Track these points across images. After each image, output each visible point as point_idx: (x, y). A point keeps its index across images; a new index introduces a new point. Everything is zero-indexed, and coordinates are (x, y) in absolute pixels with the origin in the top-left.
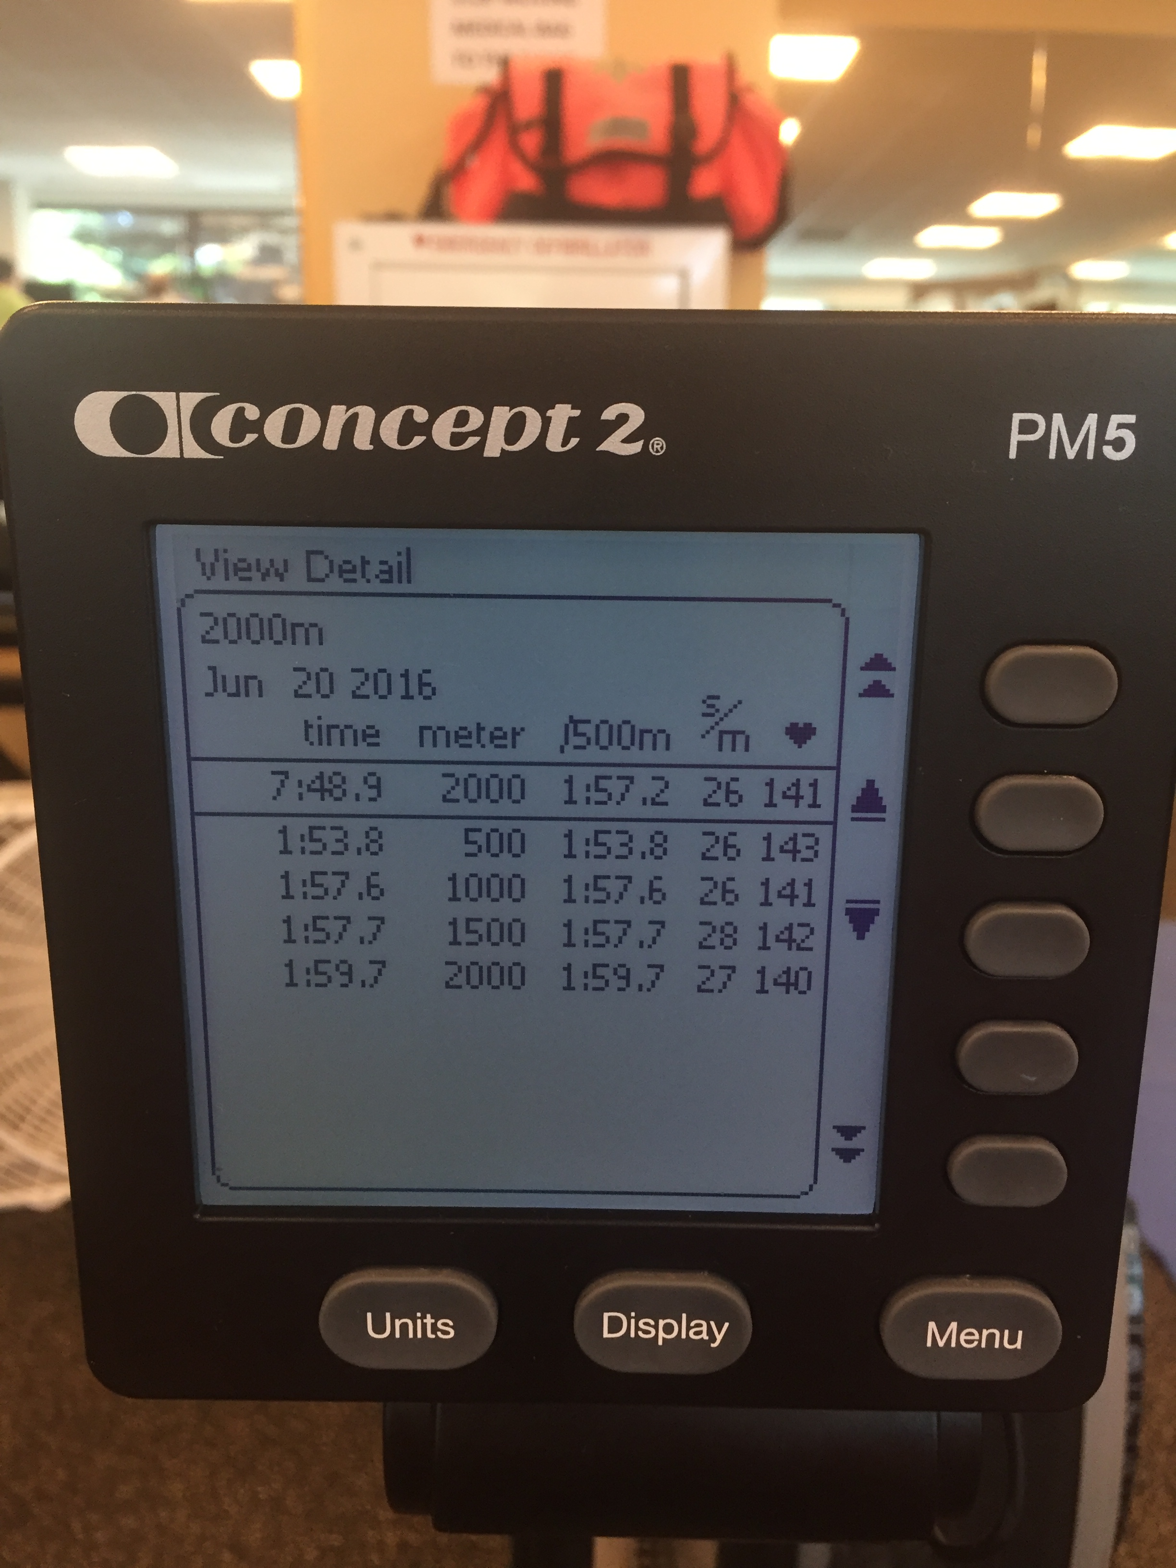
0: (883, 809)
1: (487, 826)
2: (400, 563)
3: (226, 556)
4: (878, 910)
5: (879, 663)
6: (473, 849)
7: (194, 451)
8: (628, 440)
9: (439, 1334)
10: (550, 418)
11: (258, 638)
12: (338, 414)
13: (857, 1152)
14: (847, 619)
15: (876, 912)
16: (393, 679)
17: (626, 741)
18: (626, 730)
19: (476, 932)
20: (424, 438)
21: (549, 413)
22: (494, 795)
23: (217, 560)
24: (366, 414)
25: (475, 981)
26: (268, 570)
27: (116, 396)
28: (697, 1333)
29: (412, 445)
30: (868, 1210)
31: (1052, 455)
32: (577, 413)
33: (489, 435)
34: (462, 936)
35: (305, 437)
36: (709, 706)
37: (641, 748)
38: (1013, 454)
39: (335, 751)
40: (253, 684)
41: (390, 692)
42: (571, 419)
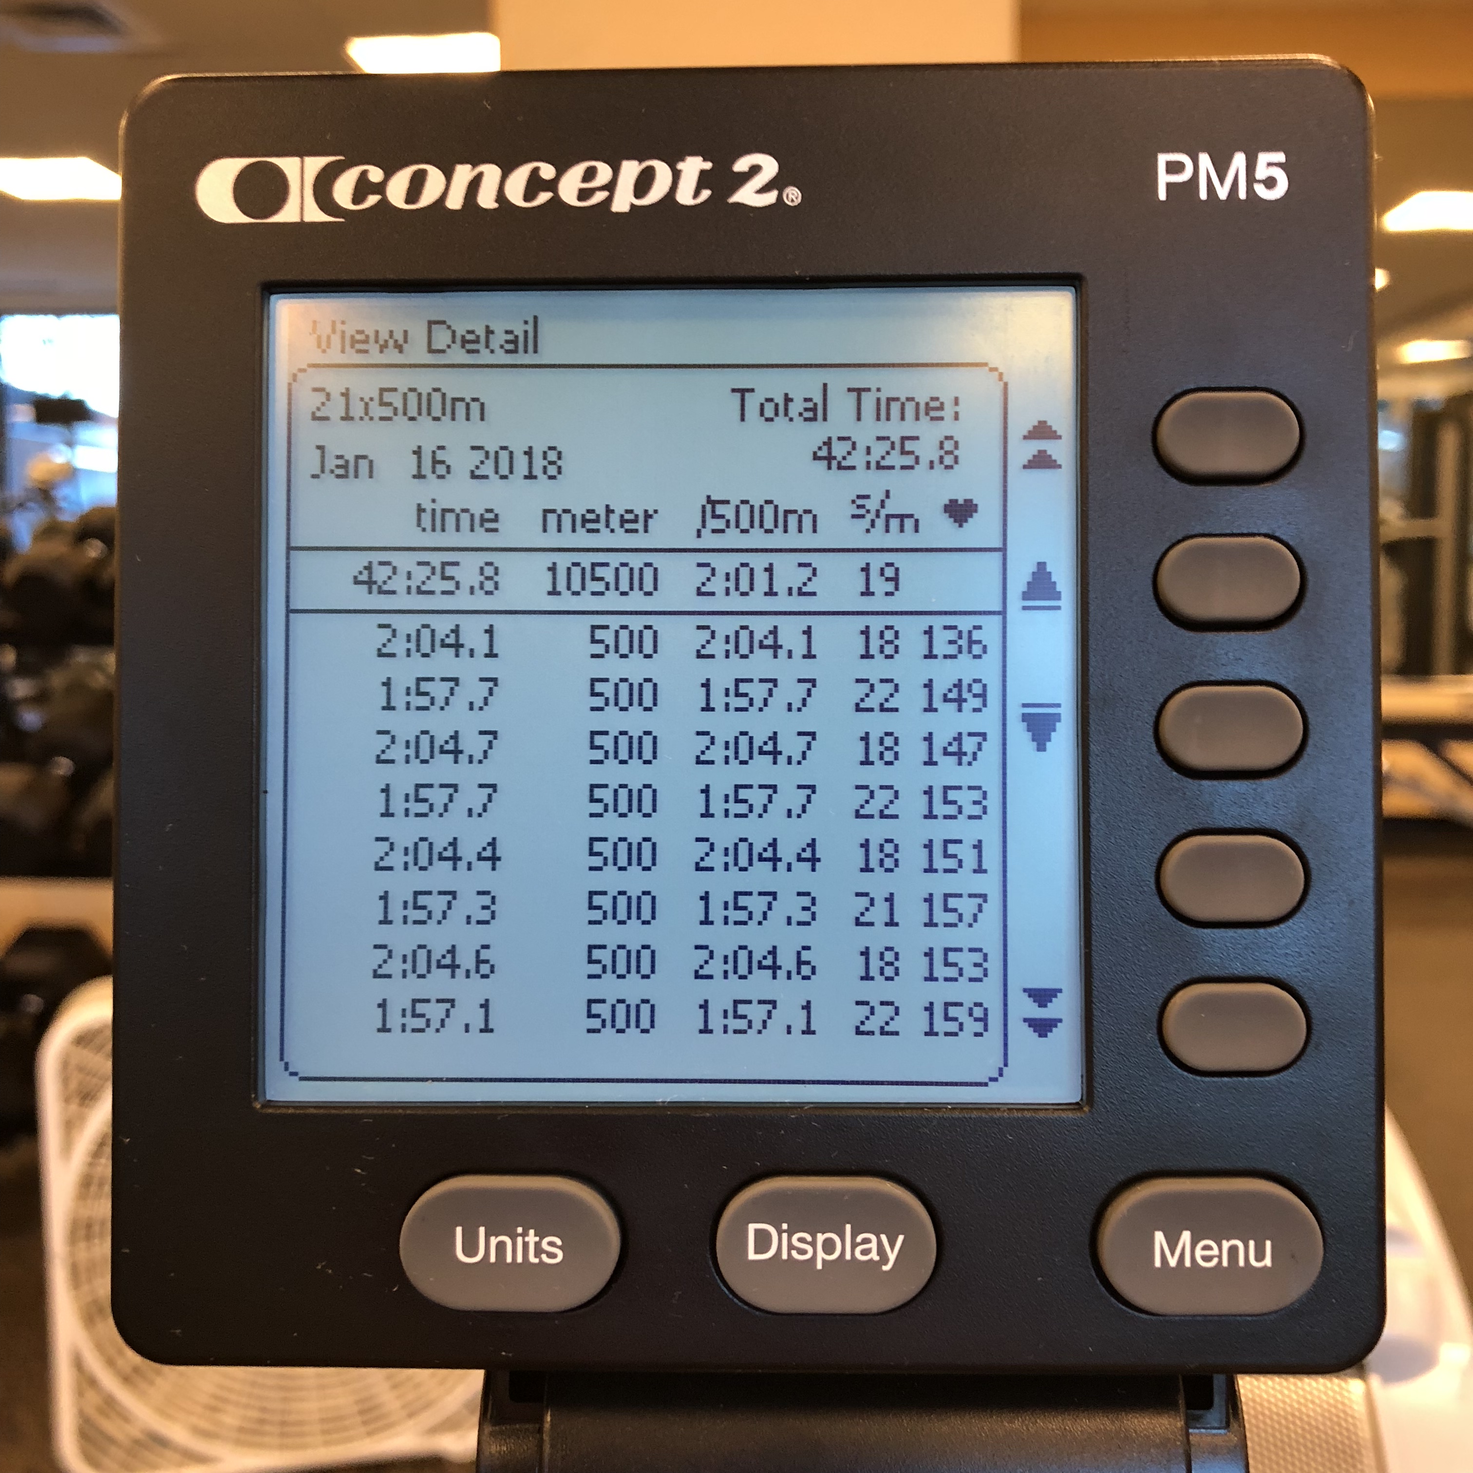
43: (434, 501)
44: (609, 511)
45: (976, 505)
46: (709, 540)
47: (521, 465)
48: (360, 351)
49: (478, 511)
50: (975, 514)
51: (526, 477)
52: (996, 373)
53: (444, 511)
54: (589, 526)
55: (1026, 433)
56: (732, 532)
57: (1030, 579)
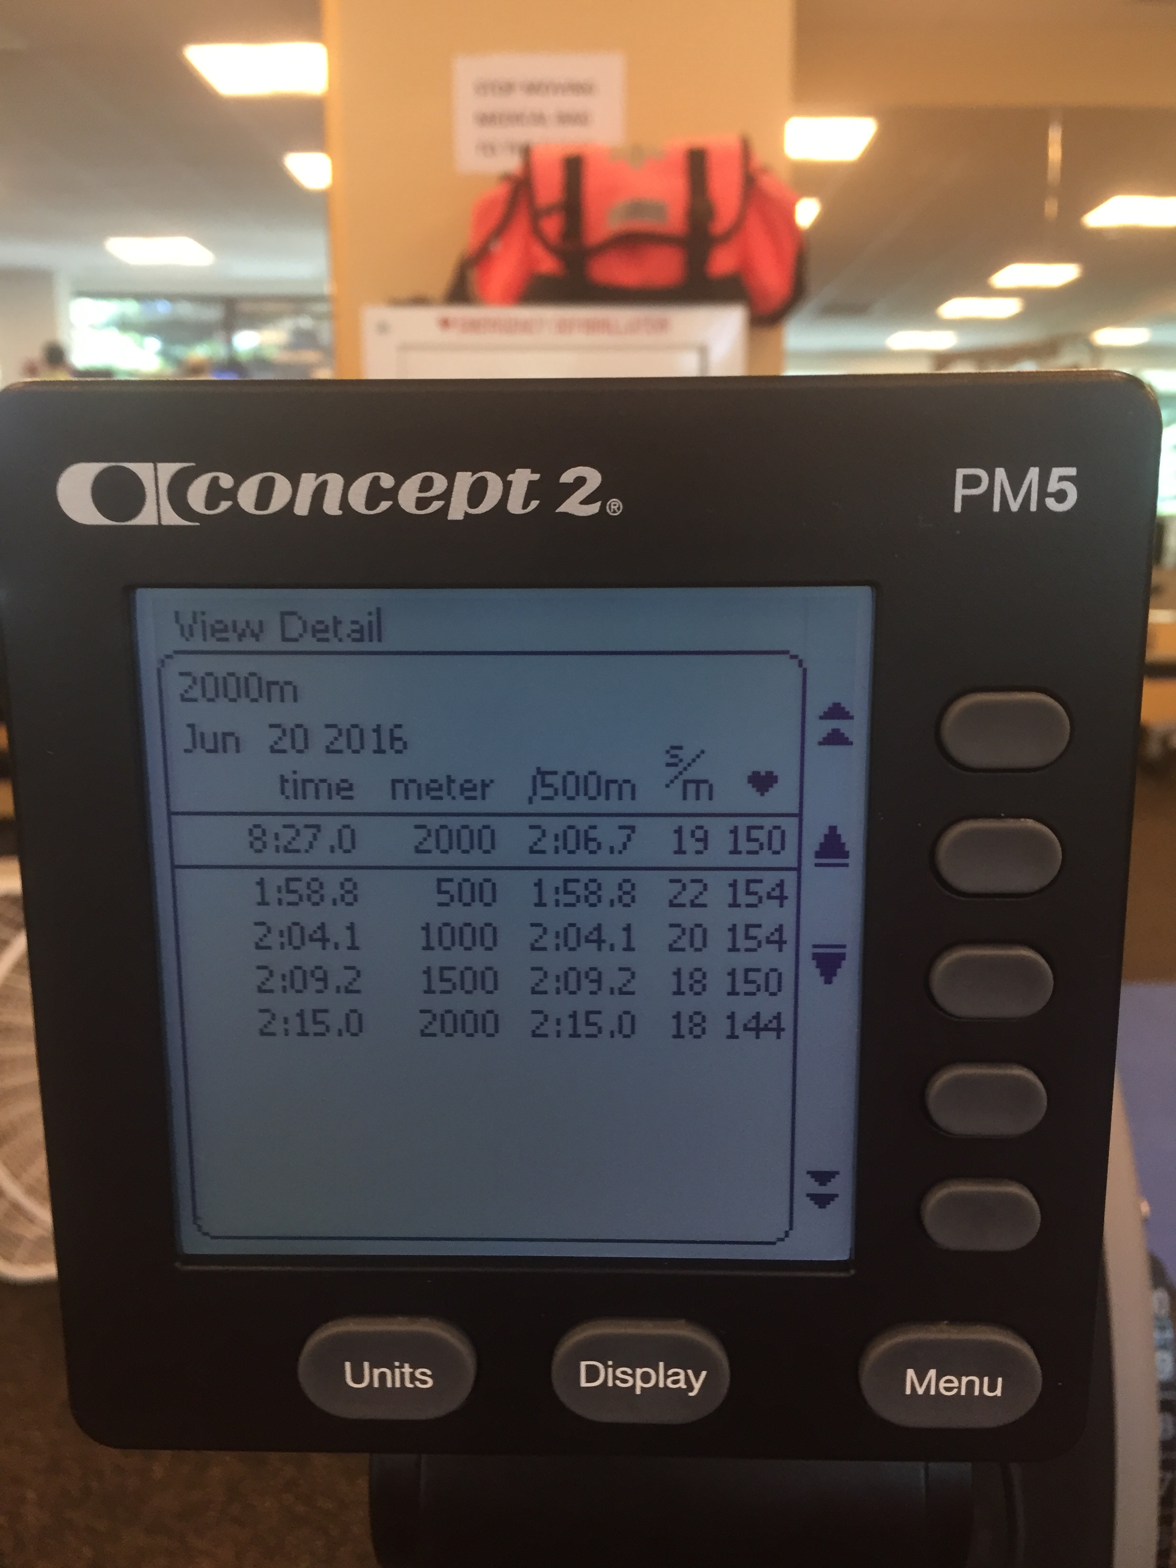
0: (846, 855)
1: (458, 875)
2: (370, 623)
3: (204, 618)
4: (844, 954)
5: (837, 712)
6: (445, 898)
7: (171, 518)
8: (587, 501)
9: (418, 1384)
10: (511, 482)
11: (234, 696)
12: (309, 482)
13: (832, 1197)
14: (805, 671)
15: (842, 957)
16: (365, 735)
17: (592, 792)
18: (592, 780)
19: (449, 980)
20: (391, 503)
21: (510, 477)
22: (465, 845)
23: (195, 622)
24: (335, 481)
25: (449, 1029)
26: (244, 630)
27: (97, 468)
28: (676, 1382)
29: (379, 510)
30: (845, 1257)
31: (996, 508)
32: (536, 477)
33: (452, 499)
34: (437, 985)
35: (277, 503)
36: (673, 756)
37: (607, 798)
38: (958, 508)
39: (310, 804)
40: (231, 741)
41: (362, 747)
42: (531, 483)
43: (295, 772)
44: (450, 780)
45: (776, 777)
46: (540, 806)
47: (371, 740)
48: (219, 640)
49: (334, 780)
50: (775, 785)
51: (375, 752)
52: (795, 662)
53: (305, 781)
54: (433, 794)
55: (822, 714)
56: (560, 798)
57: (822, 840)
